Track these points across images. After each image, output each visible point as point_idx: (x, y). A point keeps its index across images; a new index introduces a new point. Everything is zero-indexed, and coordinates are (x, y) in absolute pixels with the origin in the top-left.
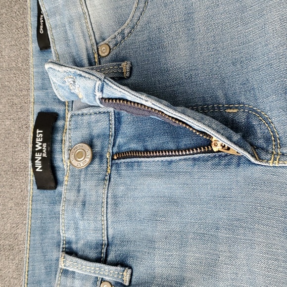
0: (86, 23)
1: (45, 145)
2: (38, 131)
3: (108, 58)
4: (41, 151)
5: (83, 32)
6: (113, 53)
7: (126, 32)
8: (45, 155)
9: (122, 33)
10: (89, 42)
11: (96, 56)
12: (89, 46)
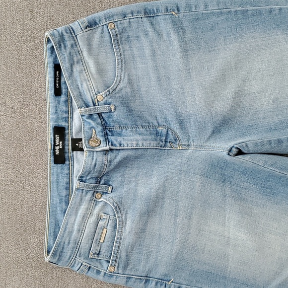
0: (90, 84)
1: (61, 142)
2: (56, 136)
3: (102, 102)
4: (59, 145)
5: (89, 89)
6: (105, 100)
7: (111, 91)
8: (61, 147)
9: (109, 91)
10: (92, 94)
11: (96, 100)
12: (92, 96)
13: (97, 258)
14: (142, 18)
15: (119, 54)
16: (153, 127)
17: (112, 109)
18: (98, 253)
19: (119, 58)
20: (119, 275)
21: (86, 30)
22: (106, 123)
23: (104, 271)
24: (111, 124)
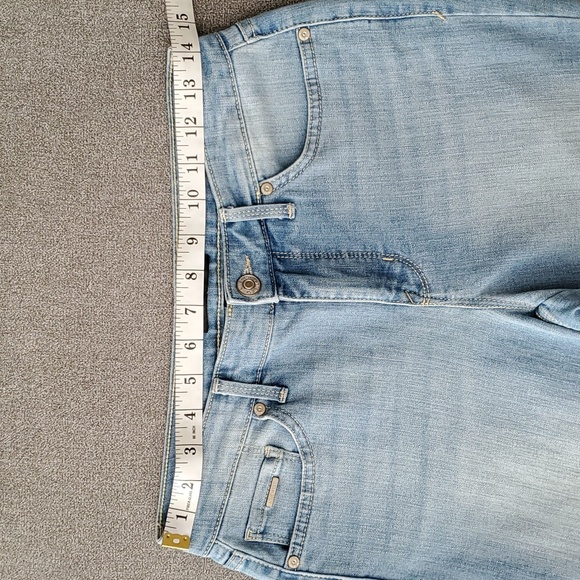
0: (248, 159)
3: (271, 197)
5: (245, 169)
6: (276, 193)
7: (291, 175)
9: (287, 176)
11: (258, 193)
12: (251, 183)
13: (260, 540)
14: (369, 21)
15: (315, 96)
16: (372, 255)
17: (290, 213)
18: (262, 529)
19: (316, 103)
20: (309, 575)
21: (252, 41)
22: (275, 244)
23: (278, 568)
24: (286, 246)
